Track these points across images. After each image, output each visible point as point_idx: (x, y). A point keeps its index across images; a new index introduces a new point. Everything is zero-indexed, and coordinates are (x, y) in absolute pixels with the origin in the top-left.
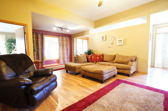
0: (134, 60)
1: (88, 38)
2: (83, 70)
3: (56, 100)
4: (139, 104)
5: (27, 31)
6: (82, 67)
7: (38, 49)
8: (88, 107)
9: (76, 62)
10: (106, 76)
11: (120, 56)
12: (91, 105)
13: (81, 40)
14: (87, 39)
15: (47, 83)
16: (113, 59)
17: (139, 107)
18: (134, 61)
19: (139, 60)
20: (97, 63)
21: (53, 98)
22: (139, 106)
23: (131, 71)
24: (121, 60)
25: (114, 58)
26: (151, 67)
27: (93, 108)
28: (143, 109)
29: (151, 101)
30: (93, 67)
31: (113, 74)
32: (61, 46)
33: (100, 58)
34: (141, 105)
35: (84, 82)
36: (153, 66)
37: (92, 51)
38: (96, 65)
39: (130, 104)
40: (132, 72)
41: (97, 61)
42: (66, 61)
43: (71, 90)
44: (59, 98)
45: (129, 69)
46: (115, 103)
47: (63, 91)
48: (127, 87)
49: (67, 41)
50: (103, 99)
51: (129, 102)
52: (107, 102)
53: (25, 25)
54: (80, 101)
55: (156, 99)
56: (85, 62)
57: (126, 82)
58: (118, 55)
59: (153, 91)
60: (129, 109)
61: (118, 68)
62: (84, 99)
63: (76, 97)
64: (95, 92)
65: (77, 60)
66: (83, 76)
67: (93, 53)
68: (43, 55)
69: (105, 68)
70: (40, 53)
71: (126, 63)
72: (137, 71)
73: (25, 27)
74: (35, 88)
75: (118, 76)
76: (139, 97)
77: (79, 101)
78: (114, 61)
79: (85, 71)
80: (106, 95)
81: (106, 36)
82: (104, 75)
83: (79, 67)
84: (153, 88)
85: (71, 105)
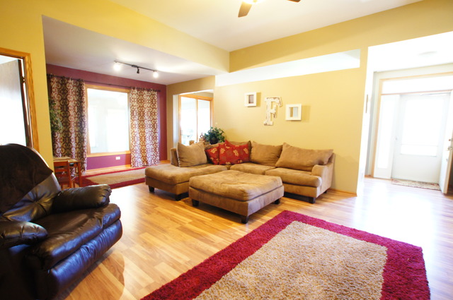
0: (326, 160)
1: (212, 94)
2: (194, 186)
3: (118, 274)
4: (330, 277)
5: (31, 75)
6: (194, 178)
7: (67, 124)
8: (204, 292)
9: (176, 162)
10: (254, 205)
11: (292, 149)
12: (214, 286)
13: (194, 100)
14: (210, 98)
15: (92, 232)
16: (275, 156)
17: (329, 286)
18: (325, 163)
19: (337, 161)
20: (233, 167)
21: (109, 270)
22: (329, 282)
23: (318, 189)
24: (294, 159)
25: (277, 153)
26: (366, 176)
27: (217, 295)
28: (338, 289)
29: (359, 268)
30: (223, 178)
31: (273, 197)
32: (137, 117)
33: (242, 154)
34: (334, 280)
35: (198, 220)
36: (369, 175)
37: (220, 132)
38: (230, 173)
39: (311, 276)
40: (319, 192)
41: (234, 162)
42: (149, 160)
43: (162, 244)
44: (126, 269)
45: (313, 185)
46: (274, 278)
47: (138, 249)
48: (306, 231)
49: (152, 101)
50: (244, 267)
51: (307, 273)
52: (253, 275)
53: (22, 56)
54: (183, 277)
55: (369, 262)
56: (201, 164)
57: (304, 219)
58: (288, 146)
59: (363, 241)
60: (306, 291)
61: (285, 180)
62: (195, 268)
63: (175, 265)
64: (224, 250)
65: (179, 157)
66: (196, 204)
67: (223, 139)
68: (83, 141)
69: (254, 181)
70: (73, 136)
71: (307, 168)
72: (333, 188)
73: (22, 60)
74: (54, 249)
75: (286, 202)
76: (332, 257)
77: (180, 276)
78: (278, 163)
79: (201, 190)
80: (251, 256)
81: (259, 95)
82: (250, 203)
83: (186, 180)
84: (366, 233)
85: (158, 288)
